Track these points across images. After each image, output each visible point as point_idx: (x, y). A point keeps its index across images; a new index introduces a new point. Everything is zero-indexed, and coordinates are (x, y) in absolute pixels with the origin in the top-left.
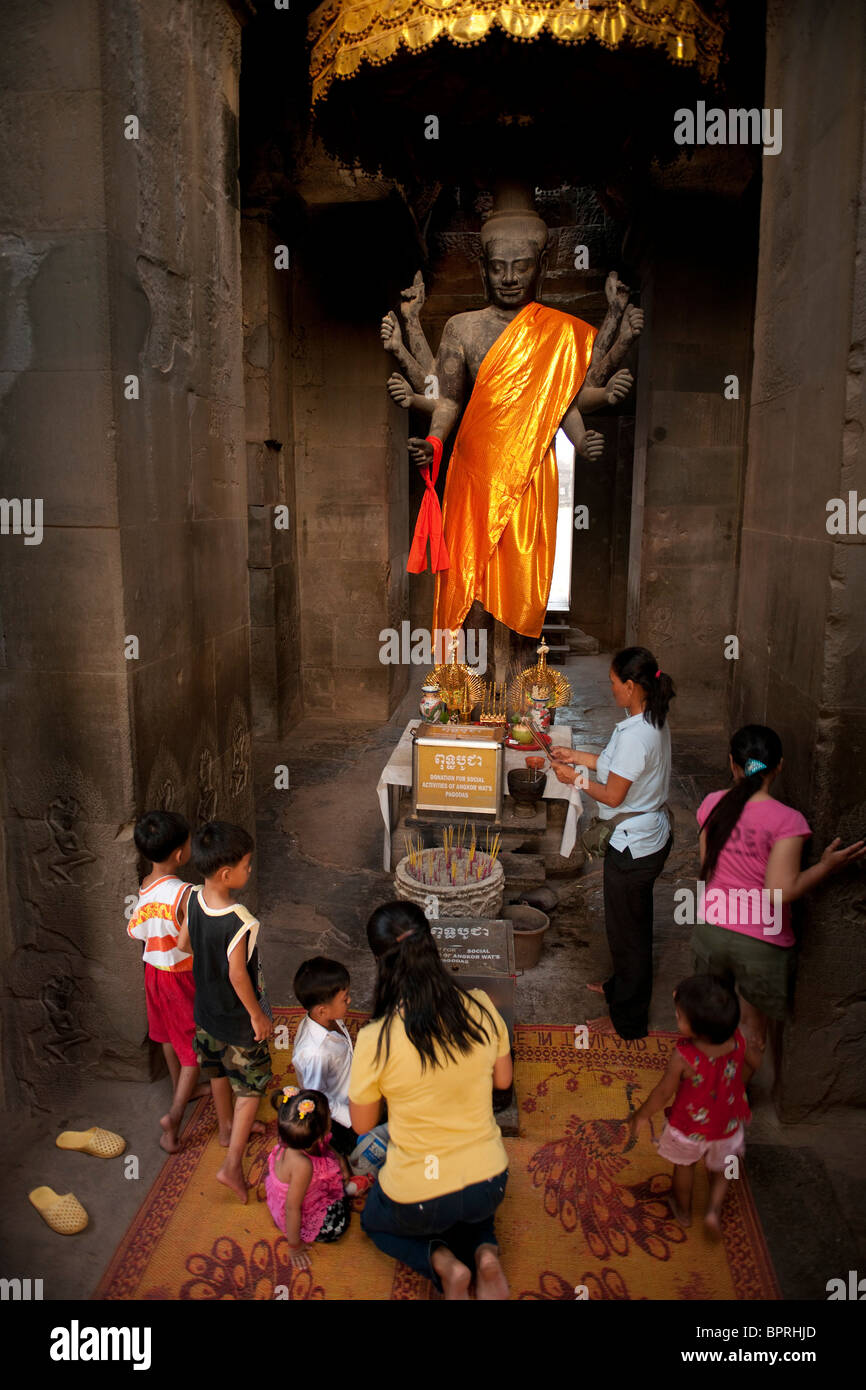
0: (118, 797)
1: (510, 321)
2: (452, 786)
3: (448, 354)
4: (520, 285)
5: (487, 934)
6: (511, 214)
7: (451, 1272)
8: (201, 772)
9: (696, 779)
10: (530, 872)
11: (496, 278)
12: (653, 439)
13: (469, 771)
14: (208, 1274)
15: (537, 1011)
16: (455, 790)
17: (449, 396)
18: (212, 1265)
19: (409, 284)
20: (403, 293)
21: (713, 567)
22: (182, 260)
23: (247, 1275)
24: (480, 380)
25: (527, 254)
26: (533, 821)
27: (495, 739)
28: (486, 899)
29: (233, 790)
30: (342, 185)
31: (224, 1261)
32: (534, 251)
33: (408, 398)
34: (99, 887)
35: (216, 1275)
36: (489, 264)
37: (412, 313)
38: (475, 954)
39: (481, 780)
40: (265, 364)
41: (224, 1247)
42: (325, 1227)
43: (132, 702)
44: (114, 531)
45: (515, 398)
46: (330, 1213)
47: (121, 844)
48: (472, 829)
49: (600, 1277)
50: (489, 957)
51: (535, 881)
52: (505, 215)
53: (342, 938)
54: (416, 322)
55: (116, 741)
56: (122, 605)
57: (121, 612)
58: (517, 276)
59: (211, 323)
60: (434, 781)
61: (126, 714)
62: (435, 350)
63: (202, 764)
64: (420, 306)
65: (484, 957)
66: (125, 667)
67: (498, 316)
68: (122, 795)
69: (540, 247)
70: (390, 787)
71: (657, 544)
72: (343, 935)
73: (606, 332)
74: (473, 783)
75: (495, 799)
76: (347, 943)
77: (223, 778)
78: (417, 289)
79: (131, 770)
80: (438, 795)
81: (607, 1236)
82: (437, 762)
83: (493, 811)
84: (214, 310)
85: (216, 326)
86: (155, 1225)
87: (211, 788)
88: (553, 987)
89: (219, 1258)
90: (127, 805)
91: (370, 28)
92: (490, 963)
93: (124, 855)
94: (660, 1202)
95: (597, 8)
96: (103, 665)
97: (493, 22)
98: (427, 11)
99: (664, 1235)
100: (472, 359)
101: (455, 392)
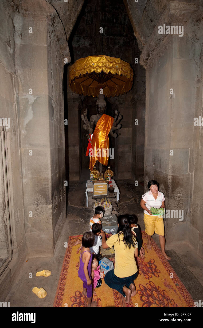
0: (48, 200)
1: (101, 116)
2: (100, 191)
3: (91, 121)
5: (112, 217)
7: (128, 292)
8: (60, 193)
11: (99, 110)
13: (103, 188)
14: (76, 301)
17: (92, 128)
18: (76, 298)
19: (85, 110)
20: (84, 112)
21: (129, 154)
23: (84, 299)
24: (97, 125)
25: (104, 106)
28: (110, 211)
29: (64, 195)
30: (71, 95)
31: (78, 297)
33: (86, 128)
35: (78, 301)
36: (98, 108)
37: (85, 115)
39: (104, 190)
41: (78, 293)
42: (98, 284)
45: (102, 128)
46: (98, 281)
47: (48, 209)
49: (149, 283)
52: (100, 100)
54: (86, 116)
55: (48, 189)
57: (50, 164)
58: (102, 110)
60: (97, 191)
62: (89, 120)
63: (60, 191)
64: (87, 114)
65: (113, 222)
66: (50, 174)
67: (99, 116)
70: (88, 192)
71: (120, 151)
72: (82, 220)
73: (116, 119)
74: (103, 190)
75: (107, 193)
79: (51, 194)
80: (97, 193)
81: (147, 274)
82: (97, 187)
83: (107, 195)
86: (62, 291)
87: (61, 195)
89: (77, 296)
90: (50, 201)
91: (81, 69)
92: (115, 223)
93: (49, 211)
94: (153, 265)
95: (117, 69)
96: (46, 174)
97: (102, 70)
98: (91, 67)
99: (156, 272)
100: (95, 122)
101: (92, 127)
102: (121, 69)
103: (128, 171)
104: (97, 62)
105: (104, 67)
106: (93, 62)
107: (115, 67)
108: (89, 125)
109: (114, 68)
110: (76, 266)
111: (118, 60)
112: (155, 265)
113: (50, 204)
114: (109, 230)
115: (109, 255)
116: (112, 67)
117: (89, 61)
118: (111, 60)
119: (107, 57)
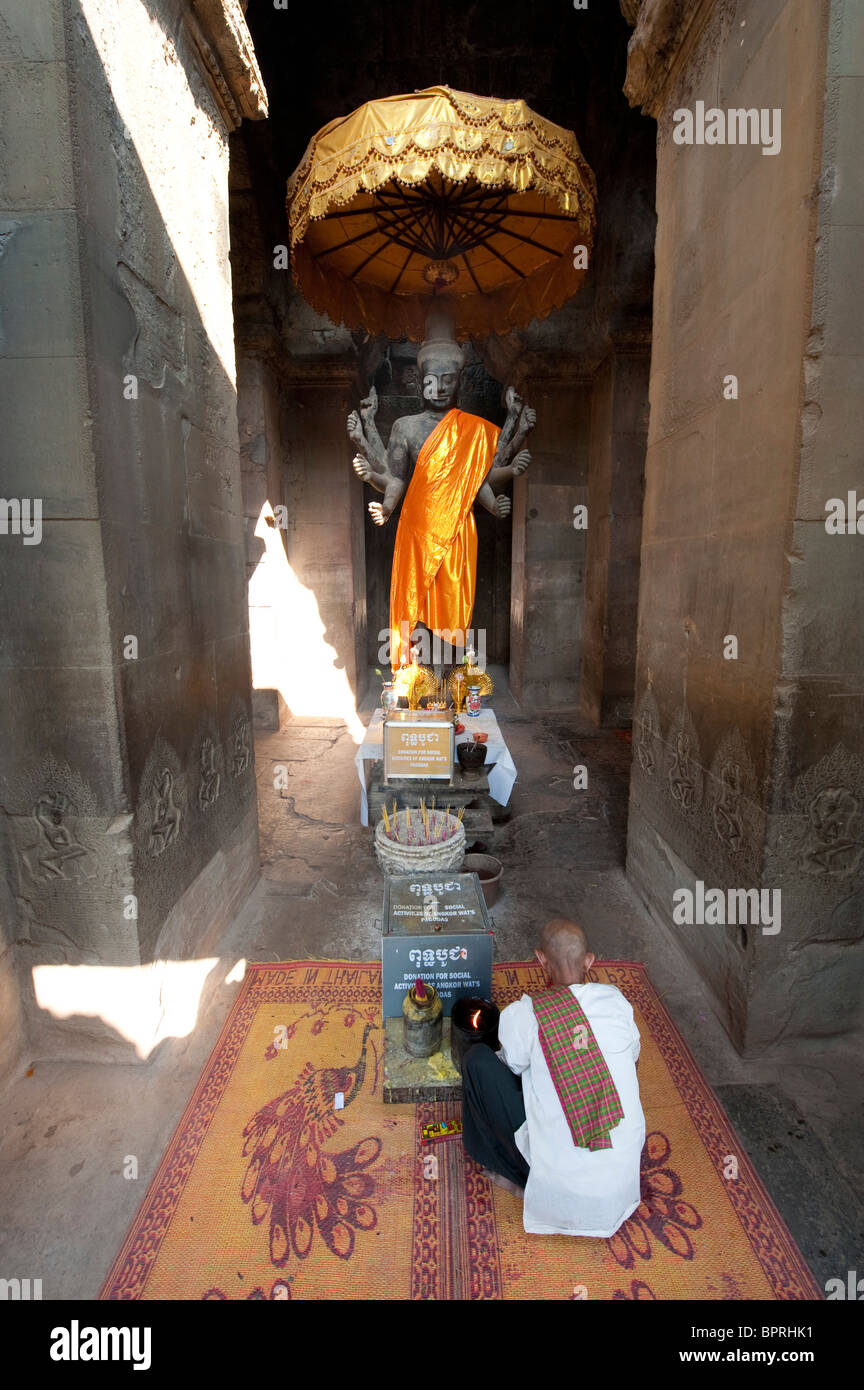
0: (108, 790)
1: (439, 421)
2: (415, 758)
3: (396, 445)
4: (447, 393)
5: (459, 889)
6: (440, 342)
8: (204, 758)
9: (571, 743)
10: (479, 825)
12: (529, 517)
13: (428, 746)
15: (499, 948)
16: (418, 761)
17: (398, 476)
19: (367, 395)
20: (362, 401)
21: (570, 602)
22: (173, 294)
24: (420, 462)
25: (452, 371)
26: (478, 783)
27: (448, 720)
28: (453, 855)
29: (236, 771)
30: (315, 343)
32: (457, 369)
33: (369, 473)
34: (91, 879)
37: (369, 416)
38: (453, 910)
39: (438, 753)
40: (263, 462)
43: (120, 694)
44: (95, 522)
45: (445, 475)
47: (111, 836)
48: (431, 793)
50: (465, 913)
51: (486, 832)
52: (434, 343)
53: (332, 887)
54: (372, 422)
55: (103, 734)
56: (105, 598)
57: (105, 605)
58: (445, 387)
59: (205, 368)
60: (400, 755)
61: (113, 707)
62: (386, 445)
63: (204, 751)
64: (374, 412)
65: (461, 913)
66: (111, 660)
67: (431, 417)
68: (112, 788)
69: (460, 367)
70: (364, 760)
71: (533, 587)
72: (333, 885)
73: (507, 429)
74: (431, 755)
75: (450, 767)
76: (335, 892)
77: (226, 763)
78: (372, 399)
79: (120, 763)
80: (403, 766)
82: (403, 740)
83: (448, 776)
84: (208, 357)
85: (210, 372)
87: (214, 771)
88: (509, 924)
90: (116, 798)
91: (336, 176)
92: (467, 920)
93: (116, 847)
94: (663, 1171)
95: (510, 160)
96: (87, 658)
97: (432, 166)
98: (380, 159)
99: (678, 1220)
100: (414, 449)
101: (401, 473)
102: (532, 155)
103: (569, 679)
104: (406, 126)
105: (443, 150)
106: (389, 127)
107: (499, 149)
108: (384, 462)
109: (492, 151)
110: (246, 1133)
111: (514, 110)
112: (669, 1173)
113: (117, 813)
114: (435, 956)
115: (422, 1090)
116: (486, 147)
117: (367, 126)
118: (478, 110)
119: (456, 95)
